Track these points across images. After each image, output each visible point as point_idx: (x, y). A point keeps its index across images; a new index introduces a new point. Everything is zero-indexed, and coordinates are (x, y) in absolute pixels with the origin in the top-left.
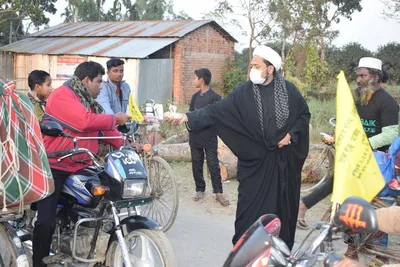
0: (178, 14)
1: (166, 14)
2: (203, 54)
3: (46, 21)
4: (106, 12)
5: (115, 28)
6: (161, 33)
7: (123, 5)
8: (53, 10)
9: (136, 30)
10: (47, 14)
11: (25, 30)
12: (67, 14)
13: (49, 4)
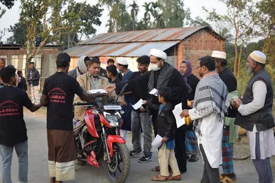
0: (194, 19)
1: (185, 20)
2: (199, 51)
3: (94, 31)
4: (139, 21)
5: (137, 35)
6: (168, 38)
7: (151, 16)
8: (99, 23)
9: (151, 36)
10: (94, 26)
11: (79, 39)
12: (110, 25)
13: (96, 18)
